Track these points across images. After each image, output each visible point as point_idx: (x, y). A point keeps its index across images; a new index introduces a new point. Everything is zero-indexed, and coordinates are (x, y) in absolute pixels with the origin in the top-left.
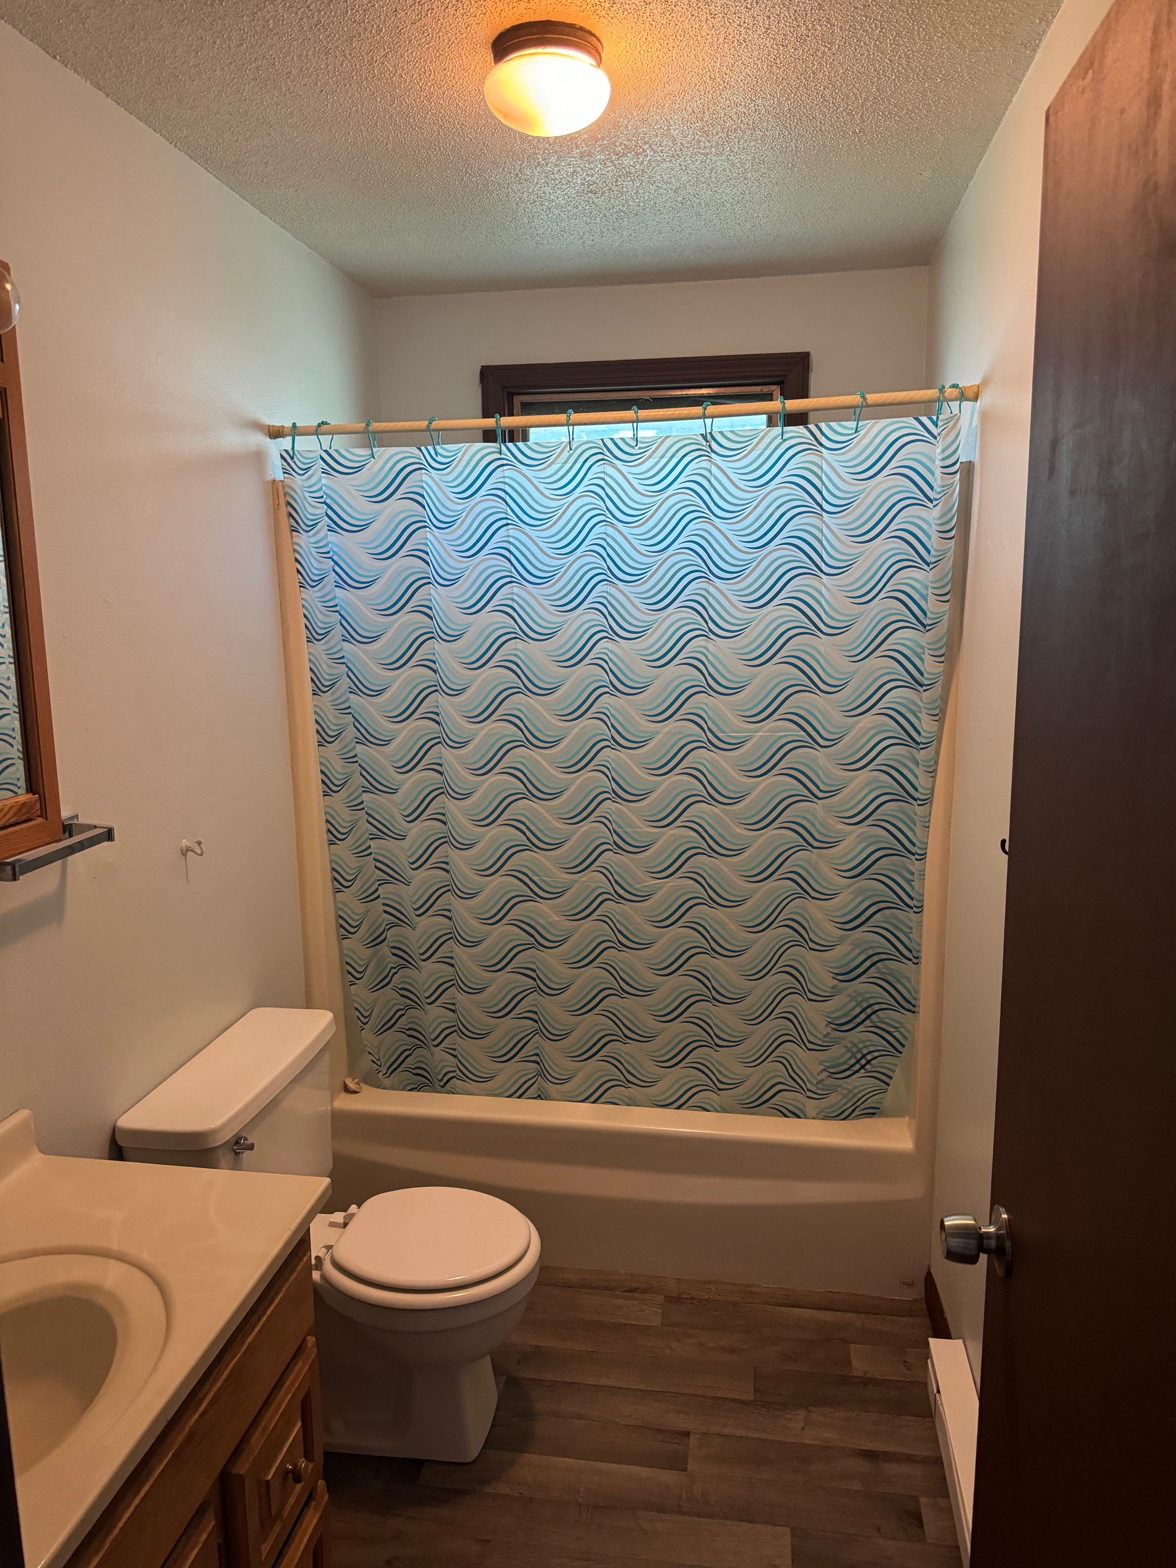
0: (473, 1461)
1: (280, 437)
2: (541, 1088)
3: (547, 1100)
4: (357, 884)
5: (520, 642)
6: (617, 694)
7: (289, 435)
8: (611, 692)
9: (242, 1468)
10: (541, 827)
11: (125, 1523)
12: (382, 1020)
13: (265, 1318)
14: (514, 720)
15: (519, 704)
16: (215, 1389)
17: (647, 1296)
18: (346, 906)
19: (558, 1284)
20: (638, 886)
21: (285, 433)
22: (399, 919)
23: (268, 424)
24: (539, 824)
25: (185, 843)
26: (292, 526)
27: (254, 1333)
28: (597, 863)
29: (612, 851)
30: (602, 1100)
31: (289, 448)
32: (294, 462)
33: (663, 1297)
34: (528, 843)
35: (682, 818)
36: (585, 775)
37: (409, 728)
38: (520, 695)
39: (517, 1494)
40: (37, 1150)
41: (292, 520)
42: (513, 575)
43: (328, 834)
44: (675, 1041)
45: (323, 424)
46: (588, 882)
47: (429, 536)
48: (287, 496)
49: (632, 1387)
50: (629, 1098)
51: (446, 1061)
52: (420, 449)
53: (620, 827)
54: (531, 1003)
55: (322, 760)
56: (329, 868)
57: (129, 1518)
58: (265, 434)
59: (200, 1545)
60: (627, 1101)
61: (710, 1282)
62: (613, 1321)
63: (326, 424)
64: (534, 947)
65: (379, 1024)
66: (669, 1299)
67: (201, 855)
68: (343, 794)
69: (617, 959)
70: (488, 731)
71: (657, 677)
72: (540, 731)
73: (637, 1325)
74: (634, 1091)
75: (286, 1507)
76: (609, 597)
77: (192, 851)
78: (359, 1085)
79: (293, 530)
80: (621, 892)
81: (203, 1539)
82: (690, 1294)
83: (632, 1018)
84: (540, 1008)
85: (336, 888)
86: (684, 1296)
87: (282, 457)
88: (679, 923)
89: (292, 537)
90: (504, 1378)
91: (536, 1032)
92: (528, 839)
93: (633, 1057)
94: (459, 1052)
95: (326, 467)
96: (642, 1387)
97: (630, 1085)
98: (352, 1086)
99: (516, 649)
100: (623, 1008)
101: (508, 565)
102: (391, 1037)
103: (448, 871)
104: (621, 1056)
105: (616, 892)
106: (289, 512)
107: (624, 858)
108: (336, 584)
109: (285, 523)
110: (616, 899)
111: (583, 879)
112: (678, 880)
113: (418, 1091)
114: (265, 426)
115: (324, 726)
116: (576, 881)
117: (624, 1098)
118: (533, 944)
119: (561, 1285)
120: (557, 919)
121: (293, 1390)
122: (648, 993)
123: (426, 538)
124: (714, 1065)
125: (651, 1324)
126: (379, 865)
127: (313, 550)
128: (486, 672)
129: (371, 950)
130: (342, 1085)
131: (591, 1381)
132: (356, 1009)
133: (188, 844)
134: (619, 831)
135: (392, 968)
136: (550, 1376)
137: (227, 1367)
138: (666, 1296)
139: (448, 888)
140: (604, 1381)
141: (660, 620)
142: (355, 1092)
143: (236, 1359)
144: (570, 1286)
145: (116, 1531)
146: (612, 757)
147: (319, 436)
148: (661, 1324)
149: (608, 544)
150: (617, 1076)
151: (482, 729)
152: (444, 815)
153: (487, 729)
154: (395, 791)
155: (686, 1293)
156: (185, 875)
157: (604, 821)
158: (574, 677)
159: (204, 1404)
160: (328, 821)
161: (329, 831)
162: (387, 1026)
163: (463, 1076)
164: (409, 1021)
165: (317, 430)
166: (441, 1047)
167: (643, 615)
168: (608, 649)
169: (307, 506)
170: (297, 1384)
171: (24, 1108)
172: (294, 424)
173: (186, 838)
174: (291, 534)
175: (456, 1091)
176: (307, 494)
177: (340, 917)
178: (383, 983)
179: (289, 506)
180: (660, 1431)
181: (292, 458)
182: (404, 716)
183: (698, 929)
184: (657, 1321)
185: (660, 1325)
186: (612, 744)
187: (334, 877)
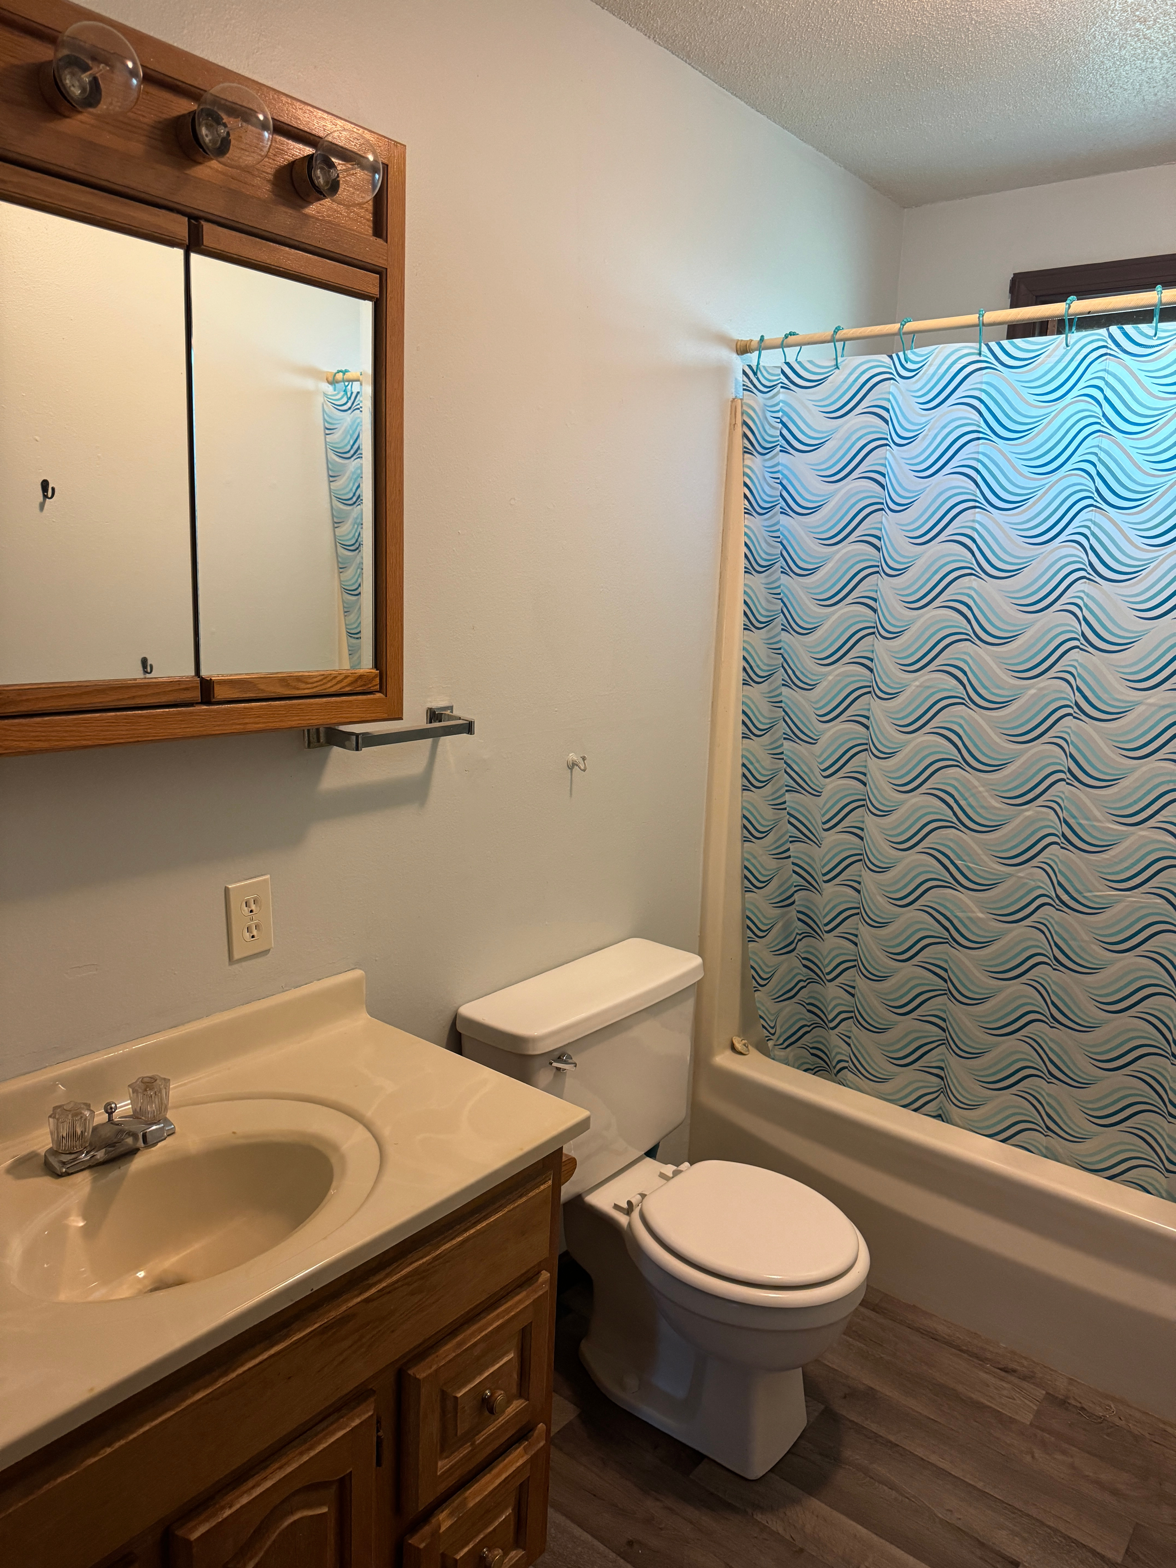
0: (758, 1479)
1: (747, 353)
2: (943, 1107)
3: (948, 1123)
4: (771, 837)
5: (974, 579)
6: (1091, 649)
7: (756, 350)
8: (1081, 646)
9: (421, 1372)
10: (974, 804)
11: (244, 1372)
12: (783, 986)
13: (472, 1231)
14: (956, 673)
15: (965, 653)
16: (389, 1281)
17: (1025, 1384)
18: (755, 858)
19: (921, 1330)
20: (1088, 894)
21: (752, 347)
22: (809, 884)
23: (737, 338)
24: (971, 800)
25: (572, 756)
26: (745, 448)
27: (454, 1242)
28: (1040, 858)
29: (1059, 844)
30: (1013, 1141)
31: (754, 364)
32: (758, 379)
33: (1044, 1392)
34: (955, 820)
35: (1158, 817)
36: (1037, 747)
37: (836, 673)
38: (968, 643)
39: (788, 1537)
40: (365, 1009)
41: (746, 441)
42: (978, 499)
43: (742, 778)
44: (1116, 1096)
45: (791, 335)
46: (1027, 879)
47: (888, 455)
48: (744, 415)
49: (967, 1480)
50: (1046, 1148)
51: (840, 1048)
52: (891, 357)
53: (1074, 817)
54: (939, 1007)
55: (745, 700)
56: (740, 815)
57: (249, 1369)
58: (731, 348)
59: (348, 1429)
60: (1044, 1150)
61: (1113, 1399)
62: (973, 1396)
63: (794, 335)
64: (947, 943)
65: (779, 990)
66: (1051, 1398)
67: (584, 770)
68: (766, 739)
69: (1051, 978)
70: (924, 682)
71: (1147, 632)
72: (985, 688)
73: (999, 1411)
74: (1055, 1143)
75: (482, 1433)
76: (1092, 527)
77: (577, 765)
78: (747, 1047)
79: (745, 452)
80: (1065, 897)
81: (354, 1424)
82: (1080, 1403)
83: (1061, 1053)
84: (949, 1016)
85: (745, 837)
86: (1072, 1402)
87: (744, 373)
88: (1138, 951)
89: (743, 459)
90: (822, 1407)
91: (943, 1042)
92: (955, 814)
93: (1056, 1099)
94: (852, 1041)
95: (786, 381)
96: (980, 1485)
97: (1050, 1133)
98: (739, 1046)
99: (969, 588)
100: (1051, 1040)
101: (972, 486)
102: (789, 1007)
103: (862, 839)
104: (1043, 1096)
105: (1057, 896)
106: (744, 432)
107: (1074, 856)
108: (781, 510)
109: (739, 443)
110: (1057, 905)
111: (1021, 874)
112: (1143, 895)
113: (814, 1074)
114: (732, 340)
115: (753, 664)
116: (1011, 875)
117: (1041, 1147)
118: (947, 939)
119: (924, 1332)
120: (981, 915)
121: (506, 1317)
122: (1088, 1029)
123: (886, 458)
124: (1164, 1139)
125: (1017, 1417)
126: (793, 820)
127: (767, 475)
128: (930, 613)
129: (779, 911)
130: (728, 1043)
131: (920, 1452)
132: (752, 967)
133: (575, 758)
134: (1071, 821)
135: (797, 934)
136: (874, 1427)
137: (411, 1264)
138: (1047, 1393)
139: (860, 858)
140: (934, 1459)
141: (1161, 558)
142: (741, 1053)
143: (424, 1260)
144: (933, 1337)
145: (233, 1375)
146: (1073, 728)
147: (785, 349)
148: (1030, 1424)
149: (1100, 459)
150: (1034, 1118)
151: (916, 680)
152: (865, 774)
153: (922, 679)
154: (813, 742)
155: (1075, 1399)
156: (569, 788)
157: (1054, 807)
158: (1038, 626)
159: (373, 1291)
160: (744, 765)
161: (744, 775)
162: (788, 995)
163: (855, 1070)
164: (810, 995)
165: (783, 341)
166: (836, 1030)
167: (1137, 551)
168: (1083, 591)
169: (767, 427)
170: (513, 1313)
171: (361, 969)
172: (762, 336)
173: (572, 752)
174: (744, 456)
175: (846, 1083)
176: (769, 414)
177: (746, 867)
178: (788, 949)
179: (744, 426)
180: (982, 1545)
181: (755, 374)
182: (833, 659)
183: (1161, 961)
184: (1026, 1418)
185: (1028, 1423)
186: (1075, 712)
187: (744, 825)
